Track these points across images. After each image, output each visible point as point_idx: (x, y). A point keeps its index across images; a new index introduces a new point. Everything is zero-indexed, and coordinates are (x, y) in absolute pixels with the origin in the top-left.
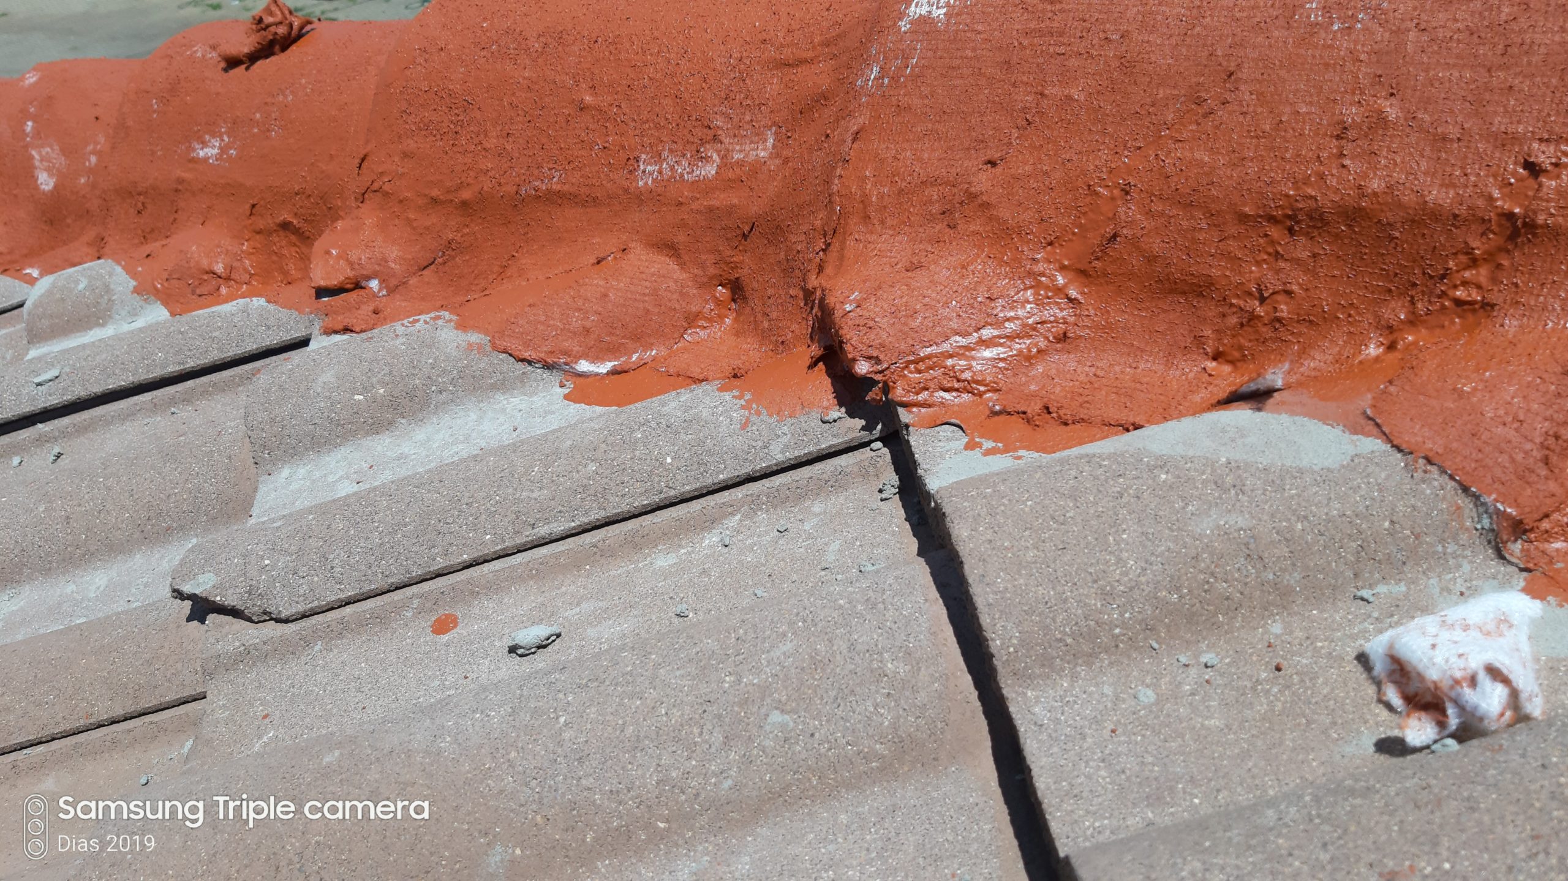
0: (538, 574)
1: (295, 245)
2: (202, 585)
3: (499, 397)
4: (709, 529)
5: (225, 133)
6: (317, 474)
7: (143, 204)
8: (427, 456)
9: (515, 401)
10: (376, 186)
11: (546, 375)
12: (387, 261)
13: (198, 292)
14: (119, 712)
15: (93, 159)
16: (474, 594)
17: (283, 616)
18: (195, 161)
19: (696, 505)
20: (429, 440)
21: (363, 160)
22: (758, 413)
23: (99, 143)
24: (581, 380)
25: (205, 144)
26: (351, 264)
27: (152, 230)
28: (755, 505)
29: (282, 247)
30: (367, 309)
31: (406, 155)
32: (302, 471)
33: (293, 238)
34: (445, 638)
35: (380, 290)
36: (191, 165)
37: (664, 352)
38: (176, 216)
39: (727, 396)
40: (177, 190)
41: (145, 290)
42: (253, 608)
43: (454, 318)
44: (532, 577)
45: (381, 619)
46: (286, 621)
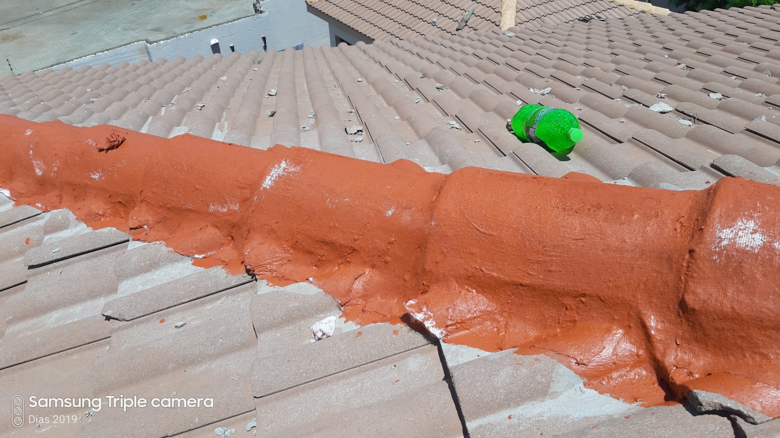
0: (182, 310)
1: (123, 207)
2: (109, 313)
3: (176, 263)
4: (219, 300)
5: (101, 172)
6: (133, 283)
7: (75, 188)
8: (159, 279)
9: (180, 264)
10: (145, 199)
11: (188, 258)
12: (149, 221)
13: (95, 220)
14: (91, 341)
15: (56, 169)
16: (168, 314)
17: (127, 320)
18: (92, 178)
19: (216, 295)
20: (159, 274)
21: (142, 191)
22: (229, 274)
23: (57, 163)
24: (196, 259)
25: (94, 174)
26: (139, 221)
27: (78, 196)
28: (228, 294)
29: (119, 207)
30: (144, 233)
31: (153, 192)
32: (129, 282)
33: (122, 205)
34: (163, 324)
35: (147, 228)
36: (90, 180)
37: (216, 252)
38: (86, 194)
39: (223, 270)
40: (86, 186)
41: (80, 219)
42: (120, 318)
43: (165, 243)
44: (181, 311)
45: (148, 320)
46: (128, 321)
